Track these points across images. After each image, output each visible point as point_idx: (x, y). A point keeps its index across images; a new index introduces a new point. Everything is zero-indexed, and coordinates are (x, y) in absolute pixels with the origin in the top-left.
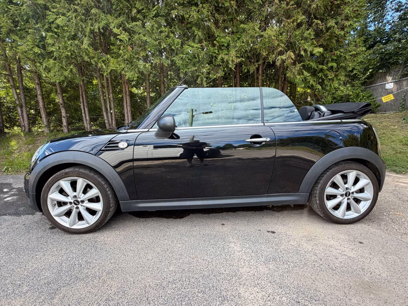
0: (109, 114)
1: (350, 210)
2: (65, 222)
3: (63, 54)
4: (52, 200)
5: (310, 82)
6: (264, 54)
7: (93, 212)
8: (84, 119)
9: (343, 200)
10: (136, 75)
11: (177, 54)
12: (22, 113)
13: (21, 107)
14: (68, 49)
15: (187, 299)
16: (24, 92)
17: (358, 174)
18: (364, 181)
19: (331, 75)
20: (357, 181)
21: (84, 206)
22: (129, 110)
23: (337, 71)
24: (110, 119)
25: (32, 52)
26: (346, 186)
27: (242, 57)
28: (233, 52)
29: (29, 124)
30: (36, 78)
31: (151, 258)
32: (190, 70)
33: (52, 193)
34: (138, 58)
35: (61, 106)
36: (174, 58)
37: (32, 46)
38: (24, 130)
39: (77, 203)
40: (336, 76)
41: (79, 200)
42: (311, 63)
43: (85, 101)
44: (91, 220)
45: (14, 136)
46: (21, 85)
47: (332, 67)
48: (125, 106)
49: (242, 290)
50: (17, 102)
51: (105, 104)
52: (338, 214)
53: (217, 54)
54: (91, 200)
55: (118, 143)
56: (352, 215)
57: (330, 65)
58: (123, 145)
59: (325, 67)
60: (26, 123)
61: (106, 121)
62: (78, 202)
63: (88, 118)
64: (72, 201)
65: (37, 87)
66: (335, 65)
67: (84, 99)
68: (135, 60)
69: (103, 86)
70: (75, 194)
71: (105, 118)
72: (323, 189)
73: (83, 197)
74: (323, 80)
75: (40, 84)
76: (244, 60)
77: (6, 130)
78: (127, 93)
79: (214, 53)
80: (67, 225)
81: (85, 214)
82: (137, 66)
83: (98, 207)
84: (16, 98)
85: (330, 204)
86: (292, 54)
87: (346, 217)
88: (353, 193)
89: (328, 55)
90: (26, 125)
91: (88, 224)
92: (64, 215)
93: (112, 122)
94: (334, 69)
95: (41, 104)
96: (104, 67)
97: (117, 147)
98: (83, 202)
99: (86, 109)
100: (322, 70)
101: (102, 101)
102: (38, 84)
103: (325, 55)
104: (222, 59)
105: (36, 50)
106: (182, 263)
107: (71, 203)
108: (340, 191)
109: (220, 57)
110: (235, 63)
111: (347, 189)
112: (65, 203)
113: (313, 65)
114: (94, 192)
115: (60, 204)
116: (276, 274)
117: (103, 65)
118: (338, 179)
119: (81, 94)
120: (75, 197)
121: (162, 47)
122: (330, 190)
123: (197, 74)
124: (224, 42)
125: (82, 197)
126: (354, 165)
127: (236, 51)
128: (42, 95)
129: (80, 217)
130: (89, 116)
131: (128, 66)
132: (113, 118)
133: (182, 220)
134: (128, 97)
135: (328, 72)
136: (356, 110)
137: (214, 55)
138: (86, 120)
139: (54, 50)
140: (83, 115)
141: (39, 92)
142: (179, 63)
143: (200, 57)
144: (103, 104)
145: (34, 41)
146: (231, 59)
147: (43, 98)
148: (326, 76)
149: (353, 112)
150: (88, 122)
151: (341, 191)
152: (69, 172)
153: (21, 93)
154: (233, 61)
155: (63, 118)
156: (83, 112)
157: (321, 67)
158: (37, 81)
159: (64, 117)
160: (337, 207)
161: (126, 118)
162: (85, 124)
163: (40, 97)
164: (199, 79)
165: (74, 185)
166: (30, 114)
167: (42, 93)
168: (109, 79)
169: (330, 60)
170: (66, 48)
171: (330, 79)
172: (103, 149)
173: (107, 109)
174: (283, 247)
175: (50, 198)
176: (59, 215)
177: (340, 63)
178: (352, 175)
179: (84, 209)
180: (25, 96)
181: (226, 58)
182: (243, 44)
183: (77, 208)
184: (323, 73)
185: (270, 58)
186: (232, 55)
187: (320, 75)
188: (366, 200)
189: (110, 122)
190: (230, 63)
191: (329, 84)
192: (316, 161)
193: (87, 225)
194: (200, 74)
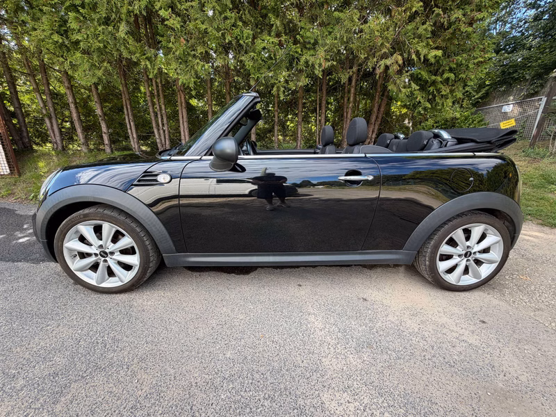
0: (162, 132)
1: (468, 273)
2: (91, 278)
3: (93, 46)
4: (70, 250)
5: (417, 98)
6: (362, 56)
7: (128, 267)
8: (131, 137)
9: (461, 261)
10: (192, 79)
11: (246, 53)
12: (52, 126)
13: (50, 118)
14: (99, 38)
15: (248, 410)
16: (52, 99)
17: (486, 230)
18: (493, 238)
19: (445, 90)
20: (483, 237)
21: (114, 259)
22: (186, 127)
23: (453, 85)
24: (163, 139)
25: (51, 41)
26: (468, 243)
27: (333, 60)
28: (321, 53)
29: (62, 140)
30: (64, 79)
31: (202, 335)
32: (263, 75)
33: (68, 241)
34: (194, 55)
35: (100, 119)
36: (243, 58)
37: (50, 32)
38: (57, 148)
39: (104, 254)
40: (452, 91)
41: (107, 251)
42: (423, 73)
43: (130, 114)
44: (127, 277)
45: (44, 155)
46: (46, 88)
47: (448, 79)
48: (181, 122)
49: (326, 397)
50: (44, 112)
51: (155, 119)
52: (451, 279)
53: (300, 54)
54: (124, 252)
55: (156, 175)
56: (469, 280)
57: (446, 76)
58: (164, 179)
59: (439, 79)
60: (58, 138)
61: (158, 141)
62: (106, 253)
63: (135, 136)
64: (98, 252)
65: (68, 92)
66: (452, 76)
67: (129, 110)
68: (190, 59)
69: (152, 95)
70: (101, 243)
71: (157, 136)
72: (437, 247)
73: (113, 246)
74: (434, 97)
75: (71, 88)
76: (335, 63)
77: (35, 147)
78: (183, 104)
79: (297, 52)
80: (93, 282)
81: (116, 269)
82: (192, 67)
83: (134, 260)
84: (42, 106)
85: (443, 266)
86: (400, 57)
87: (461, 283)
88: (475, 253)
89: (445, 63)
90: (59, 142)
91: (122, 281)
92: (89, 269)
93: (165, 141)
94: (450, 81)
95: (75, 115)
96: (149, 66)
97: (156, 180)
98: (112, 253)
99: (132, 123)
100: (434, 83)
101: (152, 114)
102: (68, 88)
103: (441, 62)
104: (307, 62)
105: (56, 37)
106: (244, 346)
107: (96, 255)
108: (458, 250)
109: (303, 59)
110: (323, 68)
111: (468, 247)
112: (89, 255)
113: (425, 75)
114: (126, 241)
115: (83, 255)
116: (373, 369)
117: (148, 63)
118: (458, 234)
119: (124, 103)
120: (101, 246)
121: (227, 41)
122: (445, 249)
123: (273, 81)
124: (310, 37)
125: (111, 247)
126: (484, 217)
127: (325, 51)
128: (76, 103)
129: (111, 273)
130: (137, 132)
131: (181, 66)
132: (167, 137)
133: (247, 276)
134: (184, 111)
135: (442, 86)
136: (494, 139)
137: (296, 55)
138: (133, 137)
139: (80, 38)
140: (129, 131)
141: (71, 100)
142: (249, 64)
143: (278, 57)
144: (153, 118)
145: (52, 25)
146: (318, 62)
147: (76, 107)
148: (439, 91)
149: (489, 142)
150: (135, 140)
151: (460, 250)
152: (89, 213)
153: (48, 99)
154: (320, 65)
155: (104, 135)
156: (128, 127)
157: (433, 77)
158: (66, 84)
159: (105, 133)
160: (451, 270)
161: (183, 137)
162: (132, 143)
163: (72, 106)
164: (275, 89)
165: (98, 230)
166: (63, 128)
167: (75, 100)
168: (160, 85)
169: (447, 69)
170: (97, 36)
171: (442, 96)
172: (136, 183)
173: (158, 125)
174: (379, 324)
175: (67, 248)
176: (82, 270)
177: (460, 74)
178: (477, 231)
179: (115, 263)
180: (54, 103)
181: (311, 60)
182: (336, 41)
183: (105, 261)
184: (436, 86)
185: (369, 64)
186: (320, 56)
187: (431, 89)
188: (491, 262)
189: (163, 141)
190: (317, 67)
191: (441, 102)
192: (435, 207)
193: (120, 284)
194: (276, 82)
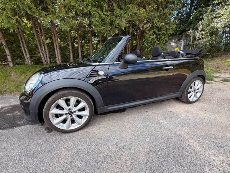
0: (44, 54)
4: (52, 114)
6: (138, 23)
7: (81, 117)
8: (26, 57)
9: (193, 93)
17: (199, 82)
21: (75, 114)
22: (58, 51)
23: (165, 36)
26: (195, 87)
28: (124, 21)
33: (52, 110)
35: (5, 47)
39: (71, 113)
43: (25, 45)
48: (56, 49)
56: (195, 99)
58: (101, 73)
61: (43, 58)
62: (72, 112)
63: (28, 56)
64: (68, 112)
67: (24, 43)
71: (42, 56)
81: (76, 119)
85: (189, 95)
86: (151, 25)
87: (193, 100)
88: (196, 90)
92: (61, 123)
97: (98, 74)
98: (75, 112)
99: (26, 50)
101: (39, 45)
107: (66, 114)
110: (125, 27)
112: (61, 115)
113: (157, 31)
114: (82, 105)
118: (193, 85)
120: (69, 109)
122: (190, 90)
125: (74, 109)
129: (73, 121)
135: (162, 36)
140: (24, 54)
149: (195, 54)
150: (29, 59)
151: (193, 89)
152: (65, 93)
156: (24, 51)
160: (191, 97)
162: (27, 60)
176: (58, 123)
178: (197, 83)
181: (120, 23)
182: (129, 16)
183: (71, 116)
184: (160, 36)
189: (46, 59)
192: (188, 76)
193: (79, 126)
